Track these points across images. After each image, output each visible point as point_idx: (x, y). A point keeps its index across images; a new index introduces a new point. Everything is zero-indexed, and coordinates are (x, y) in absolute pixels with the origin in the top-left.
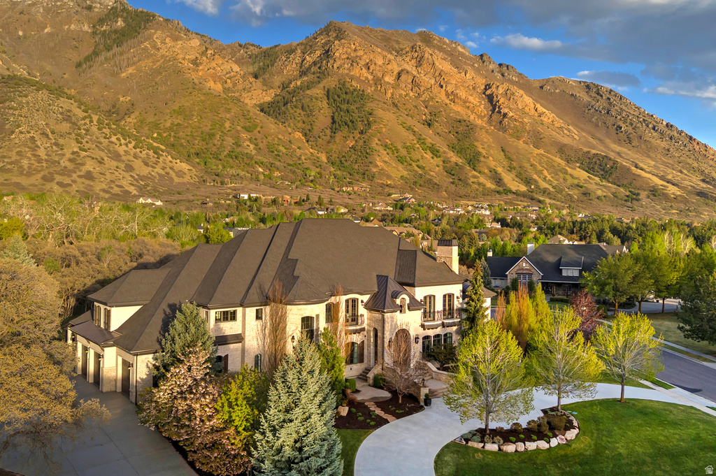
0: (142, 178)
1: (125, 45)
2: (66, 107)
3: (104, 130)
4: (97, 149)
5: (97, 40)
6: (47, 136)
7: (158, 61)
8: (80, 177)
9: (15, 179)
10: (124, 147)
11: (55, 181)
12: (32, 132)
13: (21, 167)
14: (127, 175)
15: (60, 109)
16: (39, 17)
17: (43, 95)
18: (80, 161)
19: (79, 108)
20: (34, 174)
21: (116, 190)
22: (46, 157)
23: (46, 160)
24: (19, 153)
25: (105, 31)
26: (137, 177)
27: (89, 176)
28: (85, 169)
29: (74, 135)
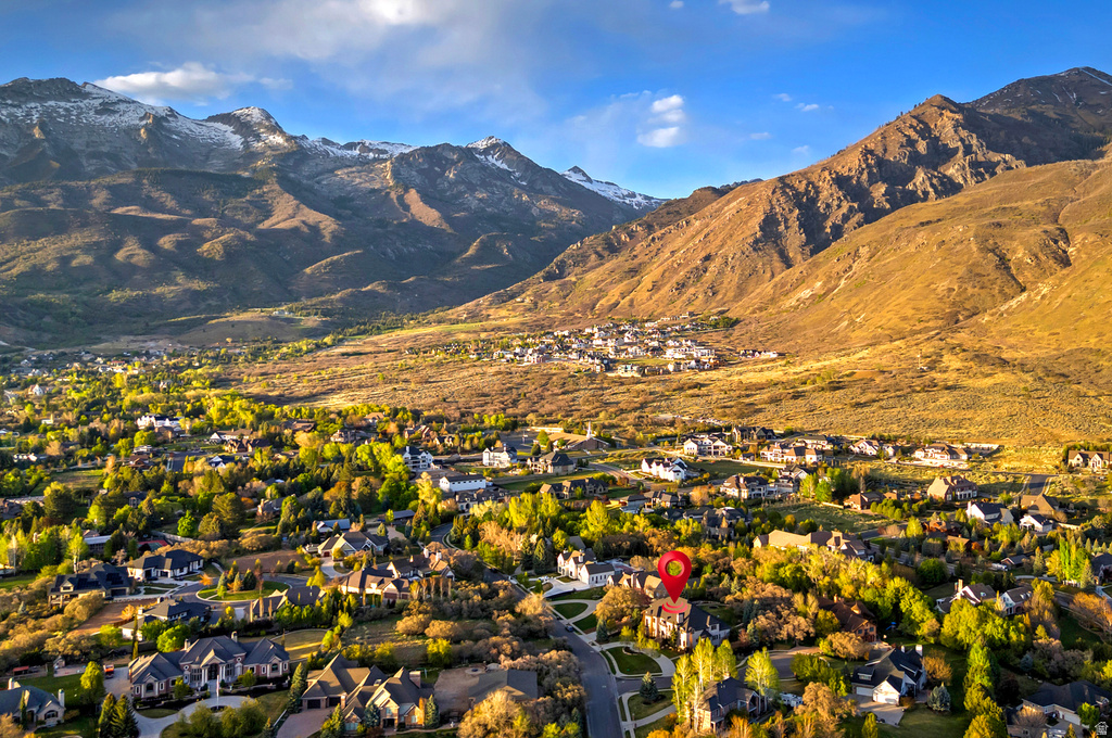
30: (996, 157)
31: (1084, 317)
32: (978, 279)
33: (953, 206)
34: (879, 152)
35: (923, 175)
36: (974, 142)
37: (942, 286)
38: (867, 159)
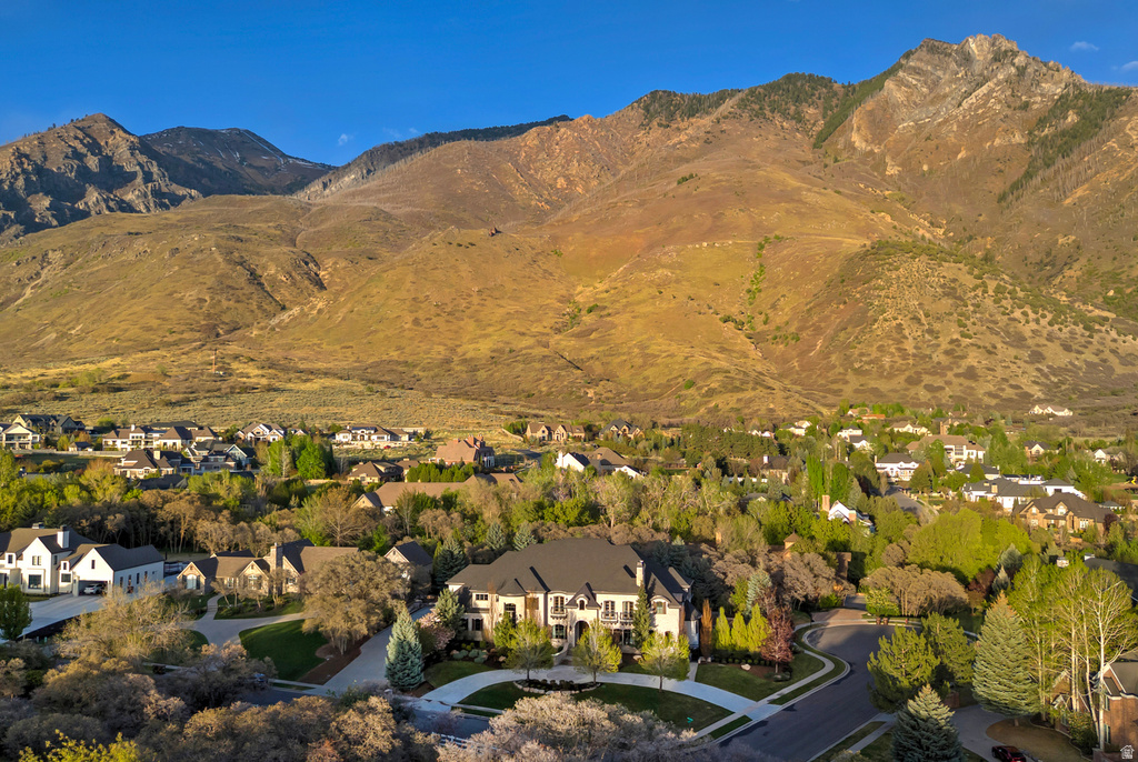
0: (1054, 371)
1: (1076, 151)
2: (950, 275)
3: (1004, 302)
4: (988, 333)
5: (1033, 153)
6: (918, 321)
7: (1129, 167)
8: (957, 375)
9: (873, 384)
10: (1033, 326)
11: (923, 384)
12: (900, 317)
13: (882, 367)
14: (1030, 369)
15: (942, 280)
16: (952, 139)
17: (920, 263)
18: (959, 353)
19: (970, 273)
20: (896, 375)
21: (1009, 393)
22: (914, 351)
23: (914, 355)
24: (880, 349)
25: (1046, 136)
26: (1046, 370)
27: (971, 374)
28: (965, 364)
29: (955, 315)
30: (181, 191)
31: (376, 331)
32: (231, 292)
33: (164, 222)
34: (38, 158)
35: (96, 194)
36: (155, 169)
37: (190, 295)
38: (22, 163)
